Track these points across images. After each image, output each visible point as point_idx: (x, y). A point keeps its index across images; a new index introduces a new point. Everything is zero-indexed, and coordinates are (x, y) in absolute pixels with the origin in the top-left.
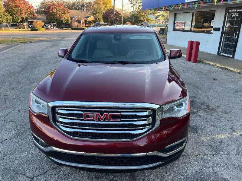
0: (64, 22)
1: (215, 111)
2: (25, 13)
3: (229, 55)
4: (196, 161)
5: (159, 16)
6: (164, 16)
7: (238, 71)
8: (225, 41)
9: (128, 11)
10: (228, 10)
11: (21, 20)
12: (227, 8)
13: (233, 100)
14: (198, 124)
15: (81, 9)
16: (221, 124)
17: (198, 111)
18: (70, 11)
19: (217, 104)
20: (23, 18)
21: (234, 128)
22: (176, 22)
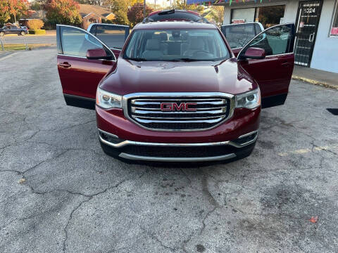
0: (72, 21)
1: (292, 126)
2: (16, 9)
3: (303, 64)
4: (275, 175)
5: (206, 14)
6: (212, 14)
7: (316, 82)
8: (298, 45)
9: (162, 6)
10: (303, 4)
11: (10, 18)
12: (300, 2)
13: (312, 115)
14: (272, 141)
15: (96, 3)
16: (300, 139)
17: (271, 127)
18: (80, 5)
19: (293, 120)
20: (12, 16)
21: (315, 143)
22: (233, 20)
